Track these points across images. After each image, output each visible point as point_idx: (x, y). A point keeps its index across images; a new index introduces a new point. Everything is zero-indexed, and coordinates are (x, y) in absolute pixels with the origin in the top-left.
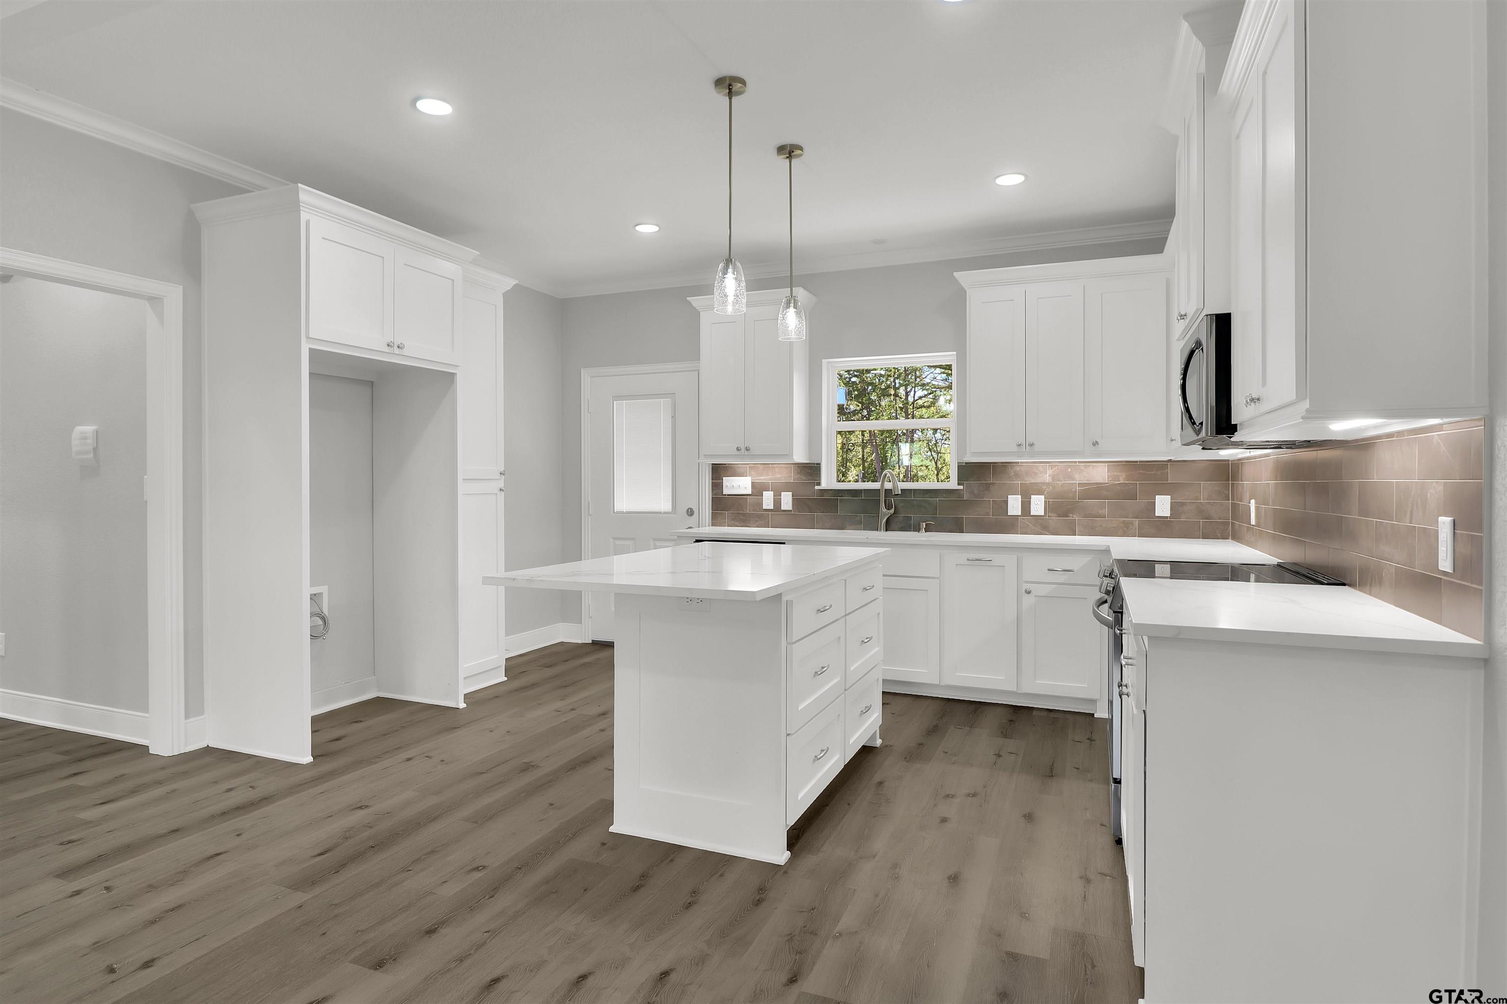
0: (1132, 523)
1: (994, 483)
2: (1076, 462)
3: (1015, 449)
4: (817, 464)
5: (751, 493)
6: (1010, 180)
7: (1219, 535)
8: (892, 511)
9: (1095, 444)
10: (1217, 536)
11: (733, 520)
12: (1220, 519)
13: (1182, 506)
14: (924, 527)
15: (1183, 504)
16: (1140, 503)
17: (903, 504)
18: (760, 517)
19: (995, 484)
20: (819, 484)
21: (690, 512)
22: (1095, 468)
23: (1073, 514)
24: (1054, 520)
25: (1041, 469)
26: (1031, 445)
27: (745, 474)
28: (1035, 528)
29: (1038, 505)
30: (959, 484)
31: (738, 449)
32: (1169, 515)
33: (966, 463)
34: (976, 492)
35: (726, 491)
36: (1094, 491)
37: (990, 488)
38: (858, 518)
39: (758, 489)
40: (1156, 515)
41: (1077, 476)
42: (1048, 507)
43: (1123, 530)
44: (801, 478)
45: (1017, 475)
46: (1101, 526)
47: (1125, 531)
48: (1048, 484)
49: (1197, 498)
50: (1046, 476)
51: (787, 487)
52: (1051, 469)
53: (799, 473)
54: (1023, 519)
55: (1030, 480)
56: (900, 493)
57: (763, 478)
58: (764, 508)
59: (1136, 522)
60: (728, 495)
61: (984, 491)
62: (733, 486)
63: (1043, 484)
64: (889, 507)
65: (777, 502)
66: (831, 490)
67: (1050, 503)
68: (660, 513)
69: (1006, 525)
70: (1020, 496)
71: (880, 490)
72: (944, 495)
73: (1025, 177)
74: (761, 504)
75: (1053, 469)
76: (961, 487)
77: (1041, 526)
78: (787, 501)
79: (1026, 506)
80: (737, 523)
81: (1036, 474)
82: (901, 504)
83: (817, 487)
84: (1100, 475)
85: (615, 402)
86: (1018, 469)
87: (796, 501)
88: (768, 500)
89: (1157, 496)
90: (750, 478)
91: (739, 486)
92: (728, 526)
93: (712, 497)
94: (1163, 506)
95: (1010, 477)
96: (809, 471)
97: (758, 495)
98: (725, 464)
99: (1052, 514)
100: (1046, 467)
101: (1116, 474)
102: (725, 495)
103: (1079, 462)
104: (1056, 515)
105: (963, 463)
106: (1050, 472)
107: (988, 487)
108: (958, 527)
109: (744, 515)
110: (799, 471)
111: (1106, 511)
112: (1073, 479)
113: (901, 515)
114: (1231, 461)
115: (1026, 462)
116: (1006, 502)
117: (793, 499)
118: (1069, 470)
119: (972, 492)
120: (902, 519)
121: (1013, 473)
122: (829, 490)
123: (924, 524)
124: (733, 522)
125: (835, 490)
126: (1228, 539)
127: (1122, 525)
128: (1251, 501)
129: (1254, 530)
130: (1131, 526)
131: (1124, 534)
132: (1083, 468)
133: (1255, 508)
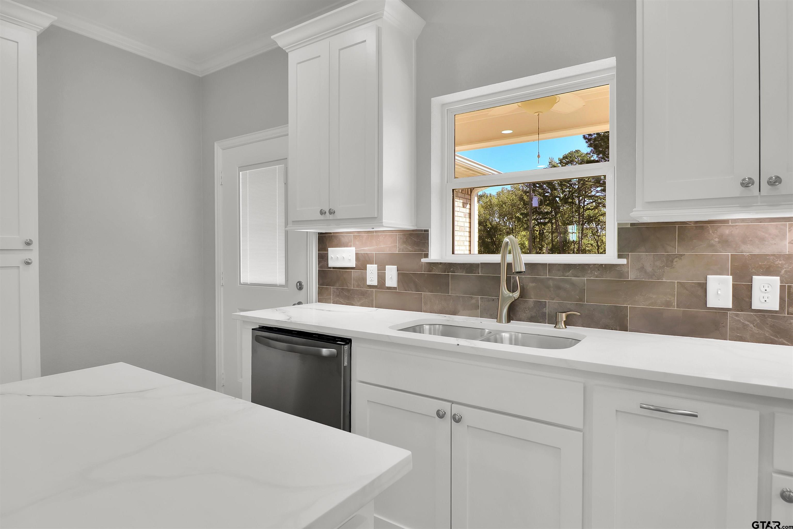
1: (682, 255)
3: (738, 191)
4: (425, 231)
5: (355, 267)
8: (516, 295)
11: (338, 296)
17: (534, 284)
18: (363, 294)
19: (684, 257)
20: (426, 256)
21: (300, 286)
25: (774, 230)
26: (777, 182)
27: (350, 244)
28: (761, 332)
29: (767, 292)
30: (620, 256)
31: (322, 213)
33: (632, 224)
34: (649, 269)
35: (332, 264)
37: (675, 263)
38: (473, 301)
39: (362, 262)
42: (787, 295)
44: (407, 248)
45: (725, 241)
48: (789, 257)
50: (783, 244)
51: (392, 259)
53: (404, 242)
54: (737, 315)
55: (751, 250)
56: (523, 269)
57: (368, 249)
58: (368, 284)
60: (333, 268)
61: (663, 267)
62: (338, 257)
63: (779, 256)
64: (512, 288)
65: (382, 277)
66: (440, 263)
68: (275, 286)
69: (704, 323)
70: (731, 276)
71: (500, 264)
72: (597, 273)
74: (364, 279)
76: (623, 261)
77: (774, 329)
78: (392, 276)
79: (742, 294)
80: (341, 300)
81: (763, 239)
82: (531, 285)
83: (424, 260)
85: (241, 172)
86: (727, 232)
87: (401, 276)
88: (372, 275)
90: (354, 248)
91: (344, 257)
92: (333, 303)
93: (319, 270)
95: (712, 245)
96: (416, 240)
97: (362, 268)
98: (331, 233)
100: (782, 226)
102: (330, 268)
105: (627, 224)
107: (669, 261)
108: (618, 322)
109: (348, 291)
110: (405, 240)
113: (531, 301)
115: (743, 220)
116: (703, 287)
117: (399, 274)
119: (642, 269)
120: (532, 305)
121: (717, 240)
122: (438, 263)
123: (564, 315)
124: (338, 299)
125: (445, 264)
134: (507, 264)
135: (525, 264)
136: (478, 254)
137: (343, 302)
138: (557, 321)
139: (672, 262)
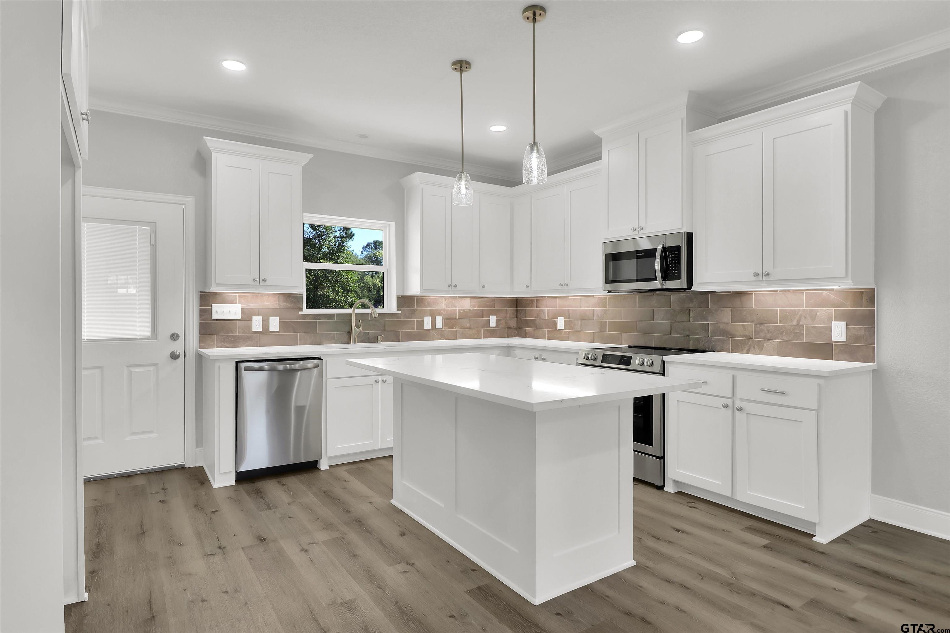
0: (481, 330)
2: (457, 297)
3: (447, 288)
4: (300, 294)
5: (241, 318)
6: (498, 128)
7: (513, 335)
8: (361, 329)
11: (222, 341)
12: (513, 327)
13: (500, 321)
14: (381, 339)
16: (484, 319)
18: (249, 338)
19: (417, 310)
20: (302, 310)
21: (174, 337)
22: (465, 300)
23: (455, 327)
24: (447, 331)
25: (441, 300)
26: (456, 286)
27: (235, 301)
28: (438, 336)
29: (439, 324)
30: (398, 310)
31: (255, 280)
32: (495, 326)
33: (401, 296)
34: (407, 315)
35: (215, 317)
36: (465, 314)
37: (415, 312)
39: (247, 315)
40: (490, 326)
41: (457, 305)
42: (445, 323)
43: (477, 335)
44: (287, 305)
45: (429, 304)
48: (444, 310)
49: (506, 317)
50: (442, 305)
51: (274, 312)
52: (445, 300)
53: (284, 301)
54: (432, 331)
55: (435, 307)
57: (252, 305)
58: (253, 330)
60: (217, 320)
61: (412, 314)
62: (223, 311)
63: (442, 309)
65: (266, 325)
66: (311, 314)
67: (445, 321)
68: (134, 339)
69: (422, 335)
70: (430, 317)
72: (389, 317)
73: (507, 127)
74: (250, 327)
75: (447, 301)
76: (400, 312)
77: (441, 335)
78: (274, 324)
79: (433, 323)
80: (226, 345)
81: (438, 303)
83: (300, 313)
84: (467, 304)
86: (429, 300)
87: (283, 324)
88: (257, 324)
89: (490, 316)
90: (239, 305)
91: (230, 311)
92: (216, 348)
93: (200, 322)
94: (493, 322)
95: (425, 305)
96: (294, 300)
97: (248, 319)
98: (215, 293)
99: (446, 328)
100: (443, 299)
101: (474, 304)
102: (215, 320)
103: (459, 297)
104: (448, 328)
105: (400, 296)
106: (444, 302)
107: (413, 311)
108: (397, 338)
109: (234, 337)
110: (285, 300)
111: (470, 325)
112: (455, 307)
113: (362, 332)
114: (518, 298)
115: (433, 296)
116: (423, 321)
117: (280, 322)
118: (454, 301)
119: (405, 315)
120: (363, 335)
121: (426, 303)
122: (309, 314)
123: (381, 336)
124: (223, 344)
125: (314, 314)
126: (516, 337)
127: (476, 332)
128: (559, 318)
129: (564, 332)
130: (480, 333)
131: (478, 338)
132: (460, 300)
133: (564, 321)
134: (355, 314)
135: (378, 314)
137: (228, 346)
138: (378, 340)
139: (414, 312)
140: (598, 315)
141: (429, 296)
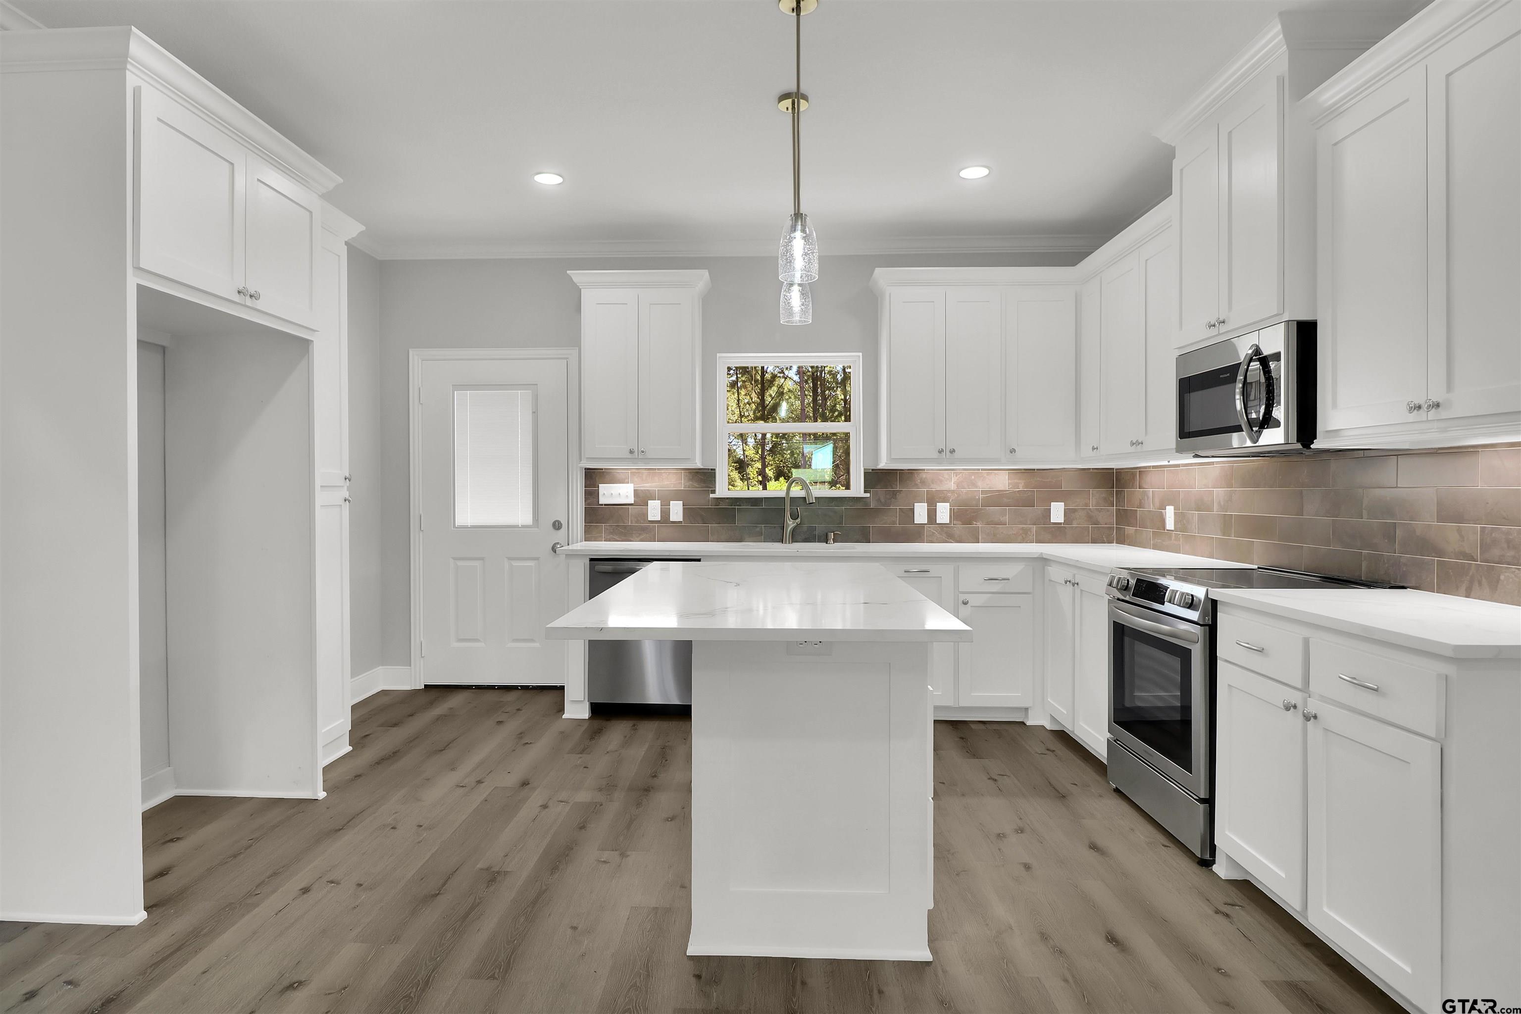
0: (1030, 529)
1: (901, 490)
2: (979, 470)
3: (935, 455)
4: (712, 469)
5: (633, 503)
6: (974, 173)
8: (798, 521)
9: (1013, 451)
10: (1104, 540)
11: (612, 533)
12: (1106, 524)
13: (1074, 512)
14: (833, 537)
15: (1074, 511)
16: (1038, 509)
17: (807, 513)
18: (643, 529)
19: (902, 492)
20: (714, 492)
21: (557, 526)
22: (997, 475)
23: (976, 522)
24: (959, 528)
25: (946, 476)
26: (953, 451)
27: (626, 480)
28: (941, 536)
29: (943, 513)
30: (865, 492)
31: (631, 452)
32: (1063, 522)
33: (873, 470)
34: (883, 500)
35: (603, 500)
36: (996, 499)
38: (758, 529)
39: (642, 498)
40: (1051, 521)
41: (980, 483)
42: (955, 515)
43: (1022, 536)
44: (695, 486)
45: (923, 482)
46: (1002, 533)
47: (1024, 538)
48: (953, 491)
49: (1087, 505)
50: (950, 484)
51: (677, 496)
52: (956, 476)
53: (690, 480)
54: (929, 527)
55: (935, 487)
56: (814, 501)
57: (648, 485)
58: (649, 519)
59: (1034, 528)
60: (605, 505)
61: (891, 498)
62: (612, 494)
63: (949, 491)
64: (794, 517)
65: (665, 513)
66: (727, 498)
67: (955, 511)
68: (517, 526)
69: (913, 534)
70: (926, 504)
71: (785, 498)
72: (850, 504)
73: (989, 170)
74: (646, 515)
75: (958, 476)
76: (868, 495)
77: (947, 534)
78: (677, 512)
79: (932, 514)
80: (616, 537)
81: (941, 481)
82: (805, 514)
83: (712, 496)
84: (1001, 482)
85: (455, 392)
86: (924, 476)
87: (687, 511)
88: (654, 510)
89: (1052, 503)
90: (632, 485)
91: (620, 494)
92: (604, 541)
93: (585, 507)
94: (1057, 512)
95: (917, 485)
96: (702, 477)
97: (642, 504)
98: (602, 469)
99: (957, 522)
100: (950, 474)
101: (1016, 481)
102: (602, 505)
103: (982, 470)
104: (960, 522)
105: (870, 469)
106: (954, 479)
107: (894, 494)
108: (865, 537)
109: (625, 527)
110: (691, 478)
111: (1006, 518)
112: (976, 487)
113: (805, 526)
114: (1116, 469)
115: (932, 470)
116: (913, 510)
117: (684, 509)
118: (973, 477)
119: (879, 500)
120: (806, 530)
121: (919, 481)
122: (725, 498)
123: (832, 533)
124: (611, 536)
125: (732, 498)
126: (1113, 543)
127: (1021, 532)
128: (1167, 507)
129: (1174, 535)
130: (1029, 533)
131: (1023, 541)
132: (985, 475)
133: (1174, 514)
134: (790, 498)
135: (815, 498)
136: (763, 490)
137: (618, 539)
138: (828, 538)
139: (896, 495)
140: (1219, 503)
141: (924, 470)
